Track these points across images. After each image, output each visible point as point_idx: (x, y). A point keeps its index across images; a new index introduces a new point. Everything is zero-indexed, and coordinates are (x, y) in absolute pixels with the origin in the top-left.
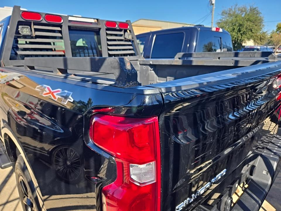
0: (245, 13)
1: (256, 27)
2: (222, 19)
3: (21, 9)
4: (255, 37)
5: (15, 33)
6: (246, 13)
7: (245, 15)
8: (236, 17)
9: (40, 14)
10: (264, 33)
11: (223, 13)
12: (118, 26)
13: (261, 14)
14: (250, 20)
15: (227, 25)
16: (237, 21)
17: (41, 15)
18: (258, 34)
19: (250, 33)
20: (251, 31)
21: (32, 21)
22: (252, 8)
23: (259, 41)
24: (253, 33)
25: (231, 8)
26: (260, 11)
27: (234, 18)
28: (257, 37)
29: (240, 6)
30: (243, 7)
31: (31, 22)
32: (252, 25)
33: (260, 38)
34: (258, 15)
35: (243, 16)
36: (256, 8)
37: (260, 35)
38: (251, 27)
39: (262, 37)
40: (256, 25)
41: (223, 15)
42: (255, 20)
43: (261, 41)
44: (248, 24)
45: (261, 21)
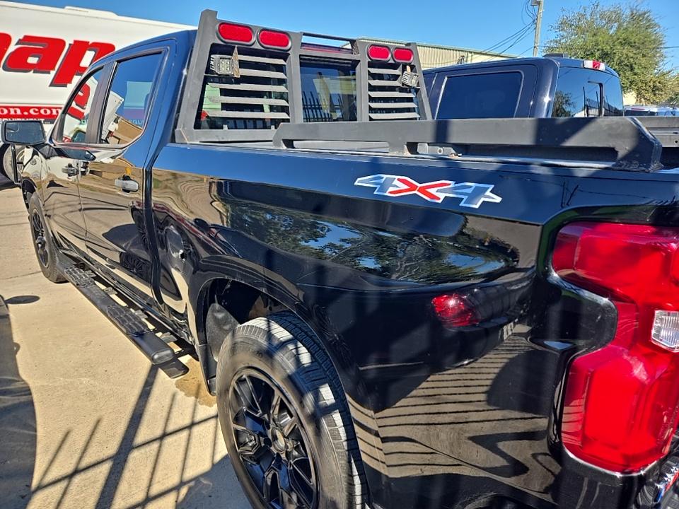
0: (616, 24)
1: (643, 61)
2: (560, 41)
3: (218, 17)
4: (640, 84)
5: (204, 70)
6: (620, 25)
7: (618, 28)
8: (595, 35)
9: (251, 29)
10: (663, 75)
11: (563, 25)
12: (392, 56)
13: (659, 27)
14: (629, 44)
15: (573, 53)
16: (597, 44)
17: (253, 32)
18: (649, 77)
19: (628, 73)
20: (632, 69)
21: (237, 43)
22: (635, 12)
23: (649, 95)
24: (635, 74)
25: (583, 12)
26: (656, 21)
27: (589, 38)
28: (646, 83)
29: (606, 6)
30: (611, 10)
31: (234, 47)
32: (635, 54)
33: (654, 87)
34: (649, 30)
35: (611, 32)
36: (645, 14)
37: (654, 79)
38: (632, 60)
39: (658, 85)
40: (644, 56)
41: (563, 30)
42: (642, 41)
43: (655, 95)
44: (625, 51)
45: (657, 44)
